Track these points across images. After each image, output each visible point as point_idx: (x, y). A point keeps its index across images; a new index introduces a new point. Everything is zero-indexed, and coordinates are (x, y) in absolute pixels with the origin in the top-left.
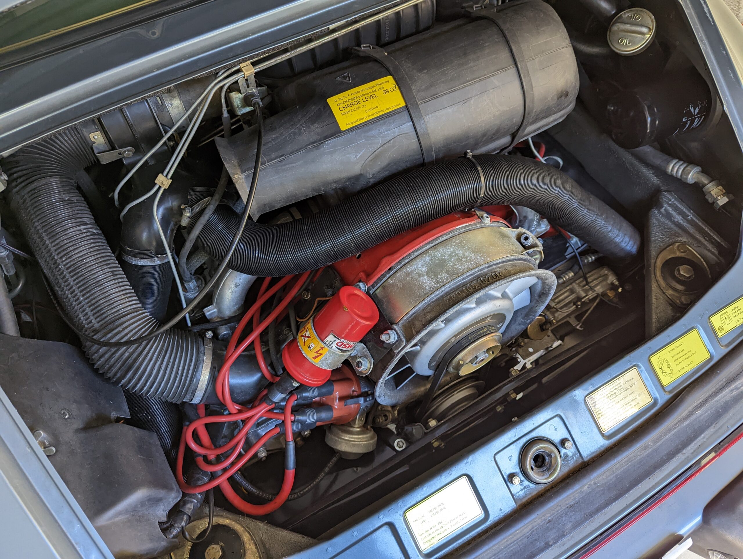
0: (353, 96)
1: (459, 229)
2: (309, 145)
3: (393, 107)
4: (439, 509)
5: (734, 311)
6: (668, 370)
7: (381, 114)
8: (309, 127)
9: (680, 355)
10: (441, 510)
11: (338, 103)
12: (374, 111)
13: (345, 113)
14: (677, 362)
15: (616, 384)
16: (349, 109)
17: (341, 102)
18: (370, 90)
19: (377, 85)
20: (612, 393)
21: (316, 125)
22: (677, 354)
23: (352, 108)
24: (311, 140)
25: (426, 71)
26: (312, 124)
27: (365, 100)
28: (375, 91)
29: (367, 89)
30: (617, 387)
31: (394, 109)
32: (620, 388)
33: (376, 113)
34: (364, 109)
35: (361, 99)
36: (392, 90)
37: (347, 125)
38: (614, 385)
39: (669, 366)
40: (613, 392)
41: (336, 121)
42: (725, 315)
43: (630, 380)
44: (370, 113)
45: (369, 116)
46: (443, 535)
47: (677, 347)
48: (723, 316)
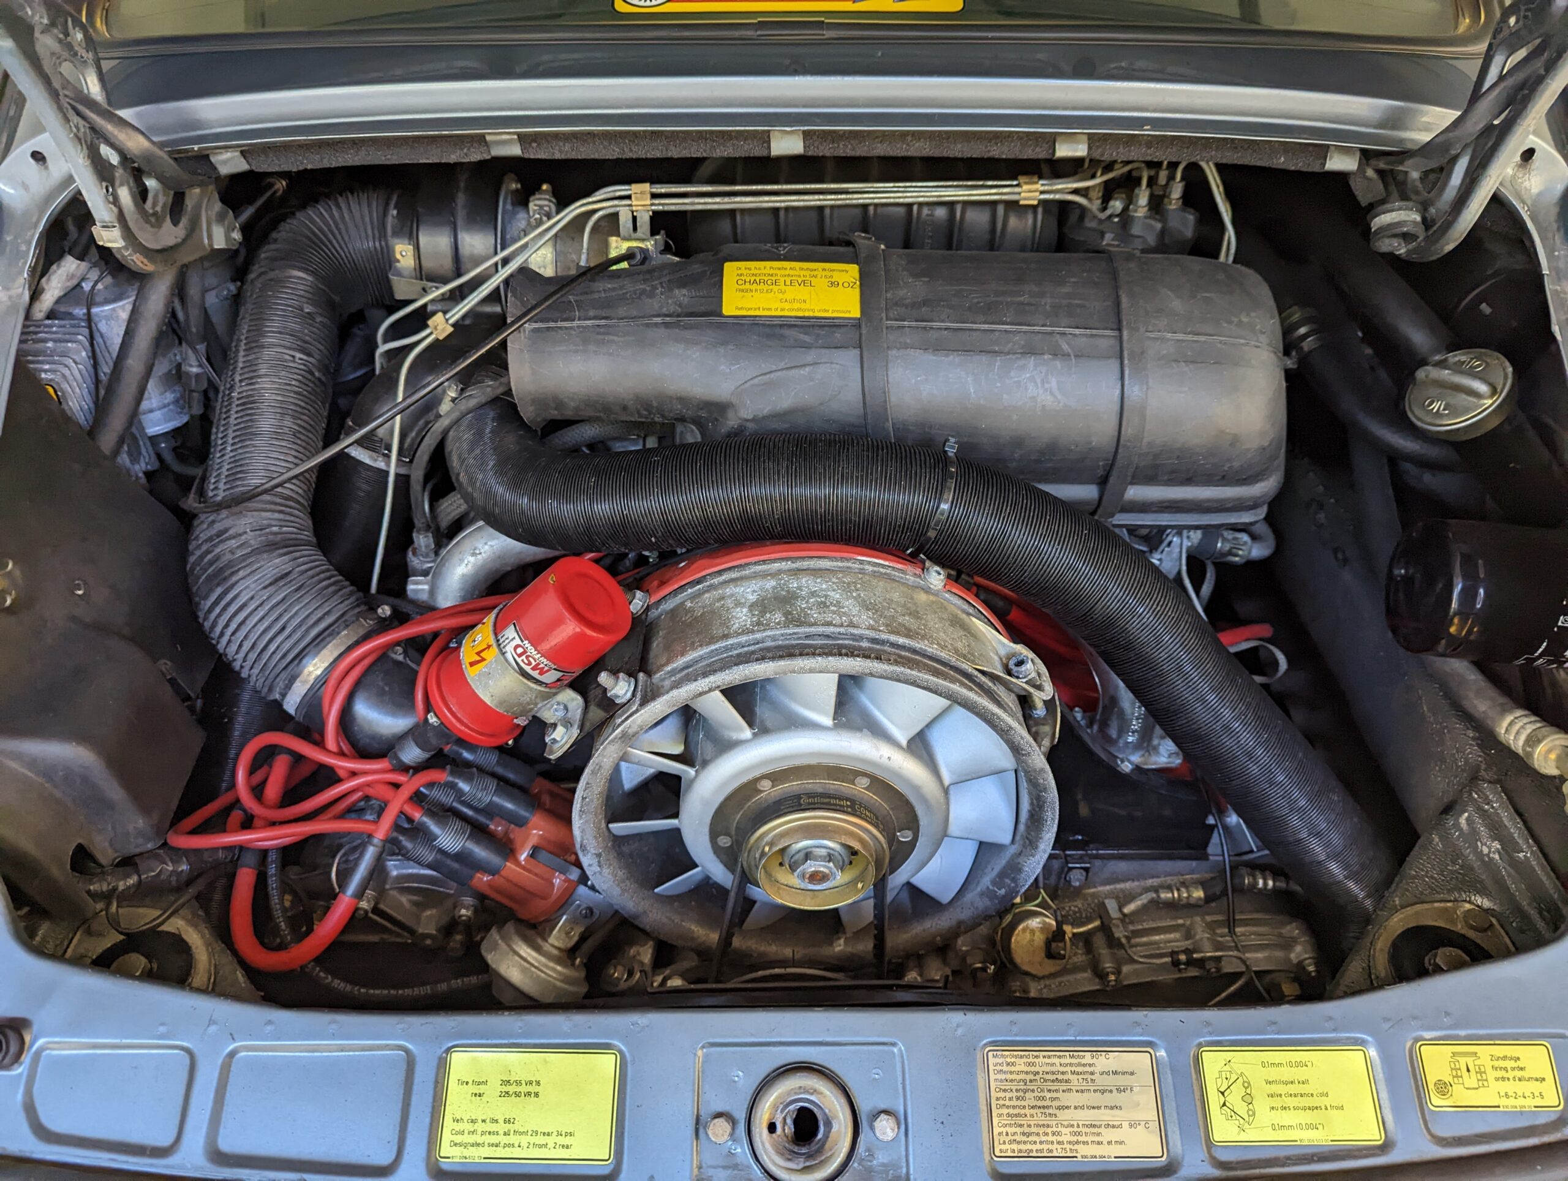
0: (772, 272)
3: (834, 311)
4: (523, 1089)
5: (1502, 1063)
6: (1242, 1108)
7: (807, 314)
8: (671, 290)
9: (1293, 1089)
10: (529, 1094)
11: (740, 272)
12: (796, 306)
13: (743, 291)
14: (1277, 1102)
15: (1083, 1061)
16: (754, 286)
17: (745, 272)
18: (807, 273)
19: (824, 270)
20: (1060, 1077)
21: (684, 291)
22: (1286, 1083)
23: (759, 287)
24: (664, 310)
27: (788, 283)
28: (816, 277)
29: (802, 269)
30: (1080, 1069)
31: (835, 315)
32: (1089, 1077)
33: (799, 310)
34: (781, 296)
35: (782, 279)
36: (846, 285)
37: (737, 308)
38: (1073, 1061)
39: (1248, 1098)
40: (1065, 1077)
41: (721, 297)
42: (1470, 1061)
43: (1124, 1073)
44: (787, 306)
45: (782, 310)
47: (1290, 1064)
48: (1463, 1061)
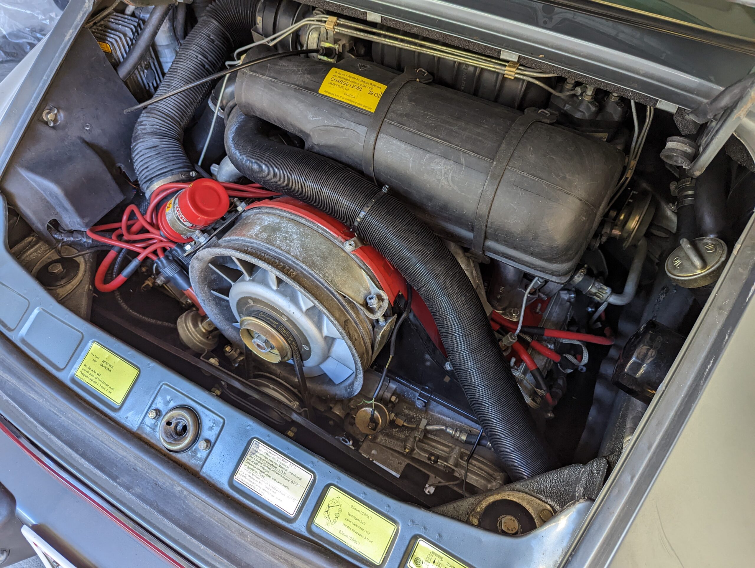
0: (349, 78)
1: (318, 227)
2: (293, 84)
3: (364, 106)
4: (108, 367)
6: (332, 517)
7: (352, 104)
8: (304, 74)
9: (357, 522)
10: (108, 369)
11: (335, 74)
12: (350, 98)
13: (331, 83)
14: (348, 524)
15: (286, 464)
16: (337, 83)
17: (337, 74)
18: (362, 83)
19: (371, 84)
20: (274, 465)
21: (309, 76)
22: (356, 519)
23: (339, 84)
24: (297, 83)
25: (414, 104)
26: (308, 74)
27: (352, 86)
28: (365, 86)
29: (362, 81)
30: (283, 466)
31: (364, 108)
32: (284, 471)
33: (350, 100)
34: (345, 91)
35: (351, 83)
36: (376, 95)
37: (325, 92)
38: (283, 462)
39: (337, 515)
40: (276, 466)
41: (321, 84)
42: (437, 558)
43: (297, 477)
44: (346, 97)
45: (343, 98)
46: (92, 383)
47: (362, 513)
